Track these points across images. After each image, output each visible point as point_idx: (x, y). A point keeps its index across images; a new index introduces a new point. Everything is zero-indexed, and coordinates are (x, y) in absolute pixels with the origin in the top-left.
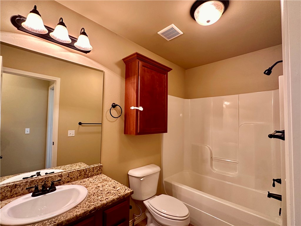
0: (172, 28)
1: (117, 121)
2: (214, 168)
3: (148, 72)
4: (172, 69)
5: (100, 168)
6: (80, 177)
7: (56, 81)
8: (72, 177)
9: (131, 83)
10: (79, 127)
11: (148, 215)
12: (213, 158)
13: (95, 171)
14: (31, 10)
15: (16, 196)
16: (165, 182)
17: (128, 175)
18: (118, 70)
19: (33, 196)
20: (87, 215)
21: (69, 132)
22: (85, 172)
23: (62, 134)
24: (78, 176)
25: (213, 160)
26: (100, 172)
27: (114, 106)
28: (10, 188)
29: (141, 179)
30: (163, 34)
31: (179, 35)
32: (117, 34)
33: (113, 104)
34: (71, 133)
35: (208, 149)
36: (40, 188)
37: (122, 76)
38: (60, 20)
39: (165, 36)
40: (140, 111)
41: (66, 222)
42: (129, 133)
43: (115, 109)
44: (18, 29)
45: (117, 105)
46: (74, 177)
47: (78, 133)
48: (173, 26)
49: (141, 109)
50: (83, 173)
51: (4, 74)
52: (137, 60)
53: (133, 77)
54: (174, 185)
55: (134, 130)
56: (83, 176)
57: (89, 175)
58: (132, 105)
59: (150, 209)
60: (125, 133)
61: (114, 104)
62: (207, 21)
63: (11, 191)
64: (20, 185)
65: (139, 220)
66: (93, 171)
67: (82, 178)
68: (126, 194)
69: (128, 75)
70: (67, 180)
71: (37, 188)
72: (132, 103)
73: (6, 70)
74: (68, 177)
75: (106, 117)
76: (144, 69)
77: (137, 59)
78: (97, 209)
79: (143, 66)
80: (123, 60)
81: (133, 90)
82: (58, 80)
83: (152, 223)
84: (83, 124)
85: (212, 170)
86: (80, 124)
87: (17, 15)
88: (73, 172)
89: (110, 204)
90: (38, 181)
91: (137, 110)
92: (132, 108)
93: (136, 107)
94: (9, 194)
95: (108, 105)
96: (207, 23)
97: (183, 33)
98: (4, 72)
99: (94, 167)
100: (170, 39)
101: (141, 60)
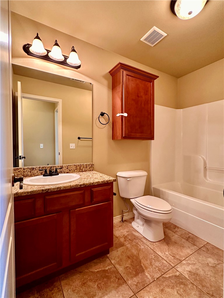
0: (155, 31)
1: (105, 127)
2: (208, 178)
3: (132, 81)
4: (158, 77)
5: (92, 166)
6: (76, 170)
7: (58, 102)
8: (70, 169)
9: (117, 93)
10: (78, 142)
11: (135, 212)
12: (207, 168)
13: (88, 167)
14: (35, 37)
15: (33, 176)
16: (153, 188)
17: (117, 176)
18: (105, 82)
19: (43, 176)
20: (78, 187)
21: (71, 145)
22: (80, 167)
23: (65, 145)
24: (75, 169)
25: (208, 170)
26: (92, 169)
27: (102, 114)
28: (30, 169)
29: (128, 179)
30: (145, 40)
31: (162, 38)
32: (103, 48)
33: (101, 112)
34: (72, 146)
35: (202, 159)
36: (48, 172)
37: (109, 87)
38: (55, 42)
39: (149, 41)
40: (125, 117)
41: (63, 188)
42: (116, 138)
43: (103, 118)
44: (28, 55)
45: (105, 113)
46: (72, 170)
47: (77, 146)
48: (155, 28)
49: (125, 115)
50: (78, 167)
51: (23, 99)
52: (122, 70)
53: (118, 86)
54: (162, 191)
55: (120, 134)
56: (79, 170)
57: (83, 170)
58: (118, 112)
59: (135, 204)
60: (113, 139)
61: (103, 112)
62: (188, 13)
63: (31, 172)
64: (36, 169)
65: (127, 217)
66: (86, 167)
67: (78, 171)
68: (109, 180)
69: (114, 86)
70: (66, 171)
71: (46, 171)
72: (118, 110)
73: (24, 96)
74: (67, 168)
75: (96, 124)
76: (128, 78)
77: (122, 68)
78: (86, 185)
79: (127, 75)
80: (110, 72)
81: (118, 98)
82: (60, 101)
83: (138, 219)
84: (81, 138)
85: (205, 180)
86: (79, 138)
87: (26, 44)
88: (71, 165)
89: (96, 184)
90: (47, 168)
91: (122, 116)
92: (118, 115)
93: (121, 113)
94: (29, 173)
95: (97, 114)
96: (189, 15)
97: (166, 35)
98: (24, 97)
99: (87, 165)
100: (154, 45)
101: (126, 70)
